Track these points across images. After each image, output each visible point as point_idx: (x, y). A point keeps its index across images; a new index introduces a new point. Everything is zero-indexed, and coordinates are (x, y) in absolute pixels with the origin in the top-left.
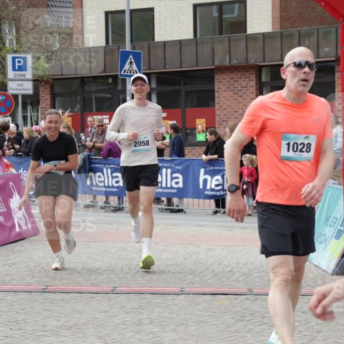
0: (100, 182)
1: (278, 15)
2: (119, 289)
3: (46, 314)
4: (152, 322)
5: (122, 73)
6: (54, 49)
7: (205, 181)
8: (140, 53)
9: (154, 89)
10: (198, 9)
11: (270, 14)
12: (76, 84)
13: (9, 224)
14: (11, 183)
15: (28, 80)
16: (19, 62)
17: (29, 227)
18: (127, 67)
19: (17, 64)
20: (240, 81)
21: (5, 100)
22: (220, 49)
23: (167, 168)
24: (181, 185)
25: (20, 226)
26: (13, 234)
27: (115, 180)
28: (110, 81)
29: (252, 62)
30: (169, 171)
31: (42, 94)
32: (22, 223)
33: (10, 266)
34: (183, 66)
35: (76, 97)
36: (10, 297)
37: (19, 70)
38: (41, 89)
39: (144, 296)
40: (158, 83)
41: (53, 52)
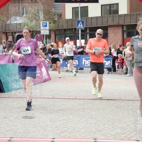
1: (129, 8)
2: (77, 98)
3: (54, 105)
5: (78, 27)
6: (56, 20)
7: (105, 63)
8: (84, 21)
9: (88, 33)
10: (103, 6)
11: (126, 8)
12: (63, 31)
13: (41, 76)
14: (42, 63)
15: (48, 30)
16: (45, 24)
17: (48, 77)
18: (79, 25)
19: (44, 25)
20: (117, 30)
21: (40, 36)
22: (110, 20)
25: (45, 77)
26: (43, 80)
27: (75, 62)
28: (74, 30)
29: (120, 24)
31: (52, 34)
32: (46, 76)
33: (42, 90)
34: (98, 25)
35: (63, 36)
36: (42, 100)
37: (44, 27)
38: (52, 33)
39: (85, 100)
40: (90, 30)
41: (55, 21)
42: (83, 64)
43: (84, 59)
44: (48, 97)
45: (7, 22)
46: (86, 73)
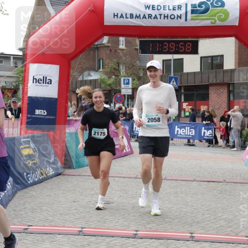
1: (237, 62)
2: (167, 178)
3: (137, 187)
4: (182, 193)
7: (204, 133)
8: (177, 78)
9: (183, 93)
10: (203, 59)
11: (234, 61)
15: (130, 88)
17: (130, 150)
18: (171, 83)
19: (125, 82)
20: (220, 90)
21: (120, 97)
22: (212, 76)
23: (188, 127)
24: (193, 134)
25: (126, 150)
26: (123, 153)
29: (226, 81)
30: (189, 128)
33: (122, 166)
34: (195, 83)
36: (122, 180)
37: (126, 84)
39: (179, 181)
40: (185, 90)
41: (140, 77)
42: (176, 133)
43: (177, 127)
44: (130, 176)
45: (78, 78)
46: (178, 146)
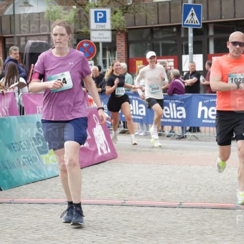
0: (167, 114)
2: (184, 204)
3: (125, 223)
4: (213, 232)
5: (185, 23)
6: (129, 4)
8: (201, 6)
9: (211, 36)
12: (147, 32)
13: (93, 149)
14: (94, 115)
15: (107, 30)
16: (100, 15)
17: (109, 151)
18: (189, 18)
19: (98, 17)
21: (89, 47)
25: (102, 151)
26: (96, 157)
27: (179, 113)
28: (175, 30)
31: (118, 42)
32: (104, 148)
33: (94, 183)
34: (236, 16)
35: (146, 45)
37: (100, 22)
38: (118, 37)
39: (206, 210)
40: (215, 31)
41: (127, 7)
42: (199, 116)
43: (200, 103)
44: (110, 202)
45: (4, 11)
46: (206, 141)
